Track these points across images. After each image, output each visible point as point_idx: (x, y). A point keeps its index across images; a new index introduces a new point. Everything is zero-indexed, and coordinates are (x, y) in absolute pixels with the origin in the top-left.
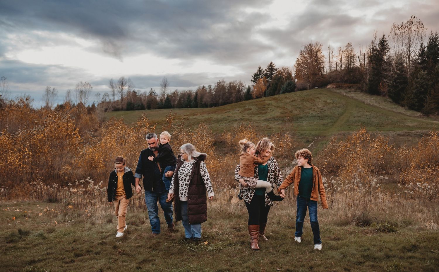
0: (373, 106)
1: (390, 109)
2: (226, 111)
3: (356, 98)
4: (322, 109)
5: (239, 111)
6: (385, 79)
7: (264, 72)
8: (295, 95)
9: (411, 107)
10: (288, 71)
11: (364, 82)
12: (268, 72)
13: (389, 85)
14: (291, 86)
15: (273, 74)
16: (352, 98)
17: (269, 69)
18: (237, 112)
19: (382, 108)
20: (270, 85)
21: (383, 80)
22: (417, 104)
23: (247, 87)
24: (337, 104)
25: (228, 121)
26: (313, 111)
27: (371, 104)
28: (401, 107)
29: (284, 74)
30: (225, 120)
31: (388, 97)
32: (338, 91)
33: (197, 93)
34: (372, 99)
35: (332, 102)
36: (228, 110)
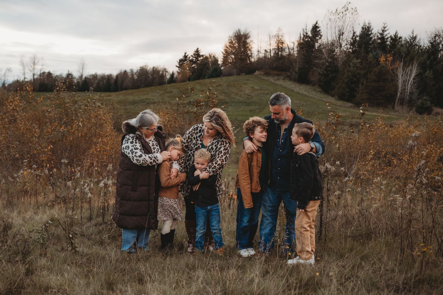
0: (302, 94)
1: (320, 98)
2: (145, 93)
3: (285, 86)
4: (249, 95)
5: (159, 94)
6: (316, 67)
7: (189, 58)
8: (221, 80)
9: (342, 97)
10: (214, 57)
11: (293, 70)
12: (194, 57)
13: (320, 73)
14: (217, 72)
15: (198, 60)
16: (281, 85)
17: (194, 54)
18: (156, 94)
19: (311, 97)
20: (195, 71)
21: (313, 68)
22: (348, 94)
23: (171, 73)
24: (265, 91)
25: (145, 104)
26: (240, 96)
27: (301, 92)
28: (331, 97)
29: (210, 60)
30: (143, 102)
31: (317, 86)
32: (266, 78)
33: (117, 76)
34: (301, 87)
35: (260, 89)
36: (147, 92)
